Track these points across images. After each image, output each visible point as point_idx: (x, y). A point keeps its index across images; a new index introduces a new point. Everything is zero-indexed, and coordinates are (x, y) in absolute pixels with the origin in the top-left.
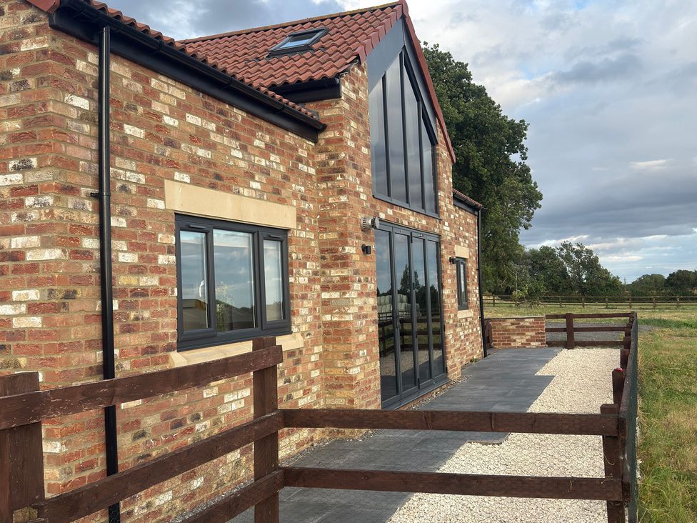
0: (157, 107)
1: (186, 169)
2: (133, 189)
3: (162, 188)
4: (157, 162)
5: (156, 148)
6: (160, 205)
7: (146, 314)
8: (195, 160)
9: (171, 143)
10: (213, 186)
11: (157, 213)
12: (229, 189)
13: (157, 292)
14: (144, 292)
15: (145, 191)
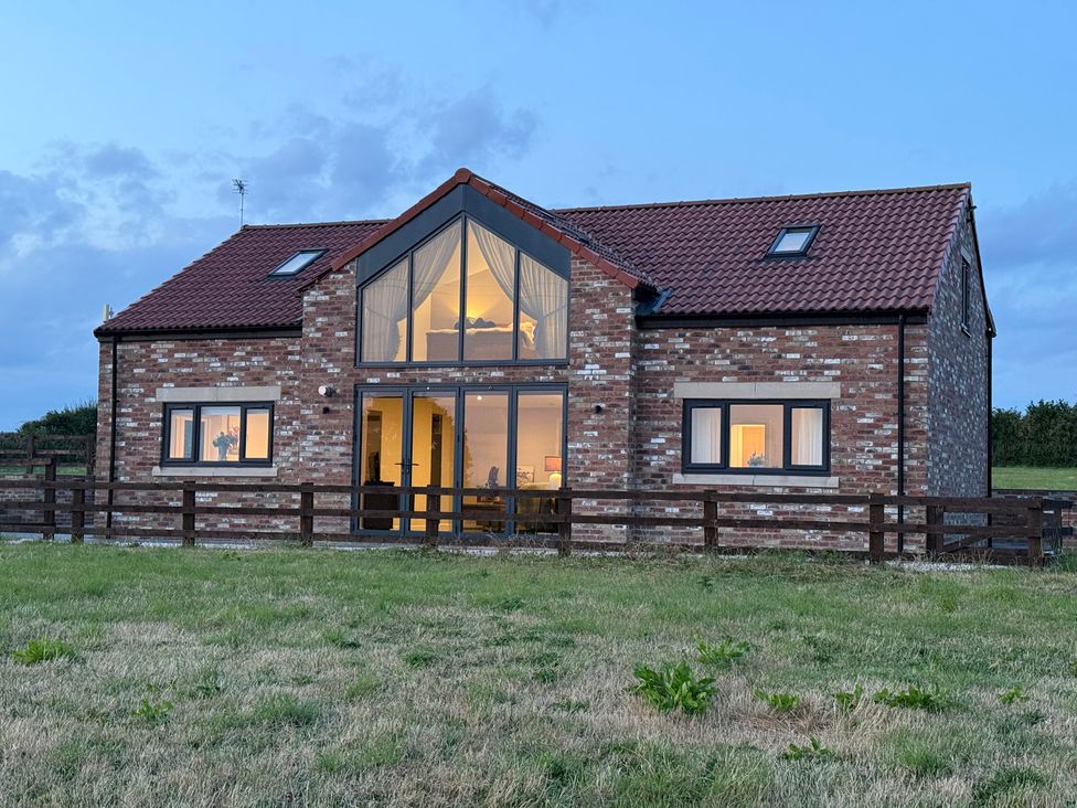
0: (153, 356)
1: (171, 381)
2: (137, 395)
3: (155, 392)
4: (152, 381)
5: (151, 375)
6: (153, 400)
7: (141, 448)
8: (177, 375)
9: (162, 371)
10: (194, 386)
11: (151, 404)
12: (207, 385)
13: (147, 439)
14: (140, 439)
15: (144, 395)
